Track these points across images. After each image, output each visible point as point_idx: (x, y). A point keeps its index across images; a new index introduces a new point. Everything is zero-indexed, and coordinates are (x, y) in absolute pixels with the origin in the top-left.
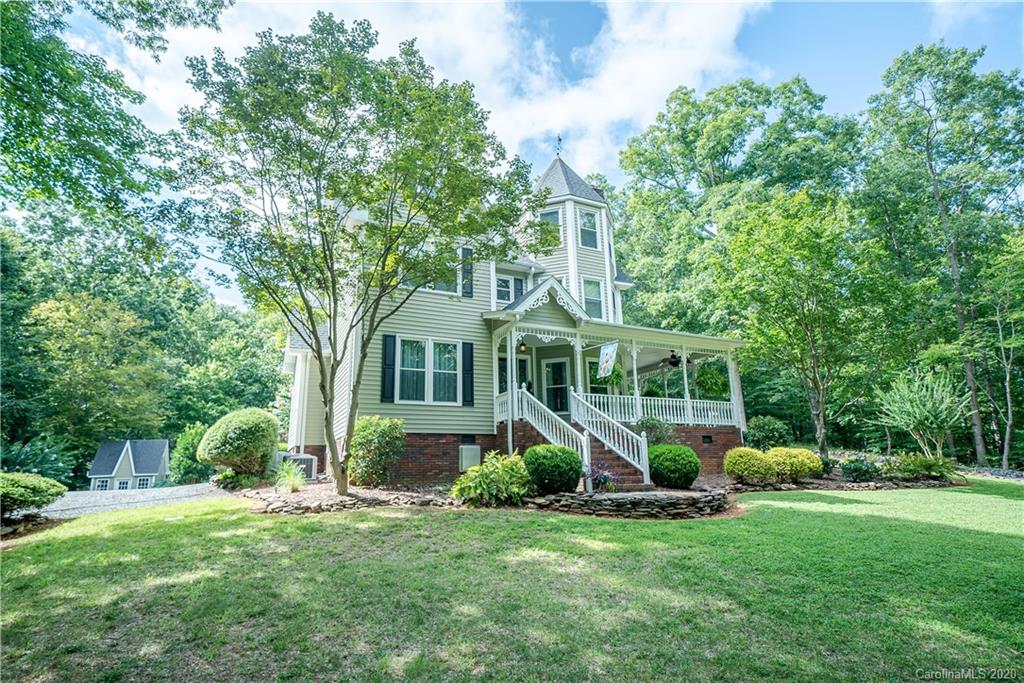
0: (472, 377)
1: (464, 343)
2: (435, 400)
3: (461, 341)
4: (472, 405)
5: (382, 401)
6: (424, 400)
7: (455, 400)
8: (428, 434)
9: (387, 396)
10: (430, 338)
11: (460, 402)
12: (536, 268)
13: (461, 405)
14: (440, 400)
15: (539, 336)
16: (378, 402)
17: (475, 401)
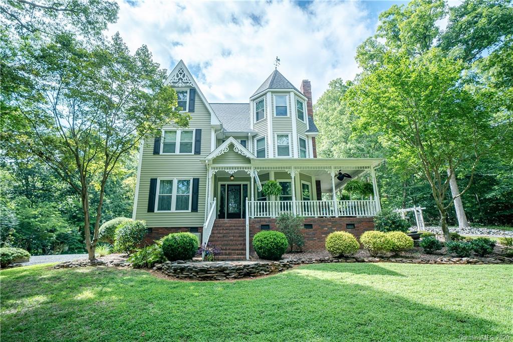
0: (198, 196)
1: (193, 179)
2: (176, 209)
3: (192, 178)
4: (197, 211)
5: (148, 212)
6: (170, 210)
7: (188, 209)
8: (172, 228)
9: (151, 209)
10: (175, 178)
11: (190, 210)
12: (251, 133)
13: (190, 211)
14: (179, 210)
15: (226, 171)
16: (147, 212)
17: (199, 209)
